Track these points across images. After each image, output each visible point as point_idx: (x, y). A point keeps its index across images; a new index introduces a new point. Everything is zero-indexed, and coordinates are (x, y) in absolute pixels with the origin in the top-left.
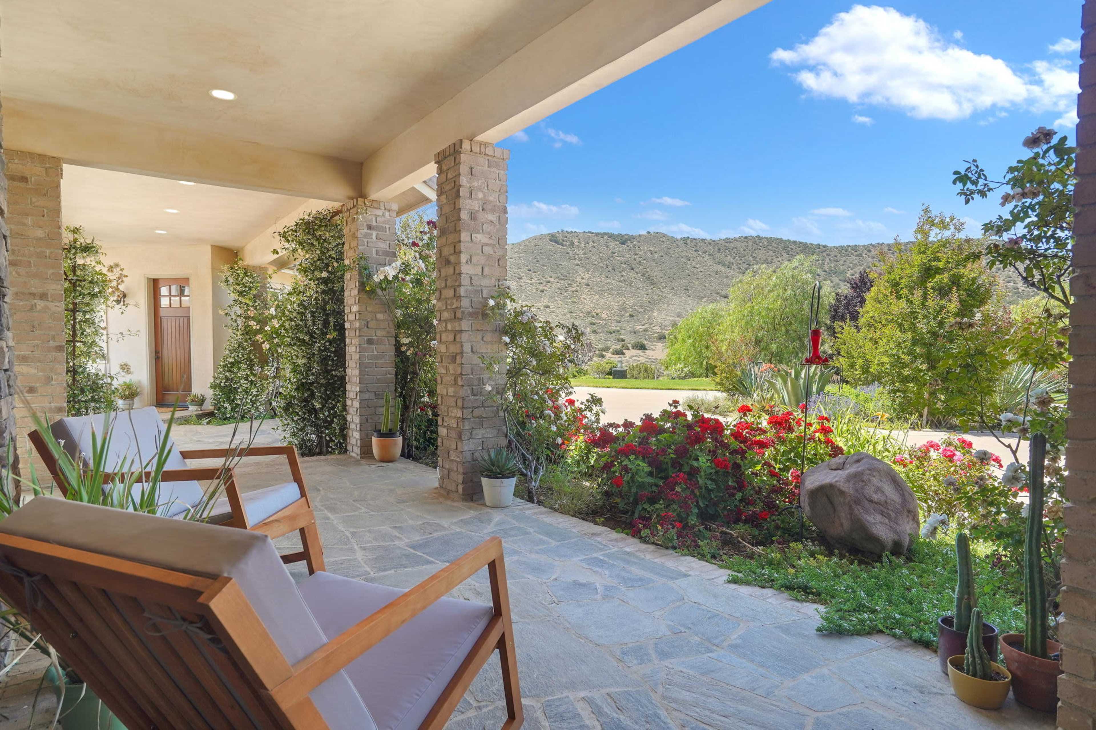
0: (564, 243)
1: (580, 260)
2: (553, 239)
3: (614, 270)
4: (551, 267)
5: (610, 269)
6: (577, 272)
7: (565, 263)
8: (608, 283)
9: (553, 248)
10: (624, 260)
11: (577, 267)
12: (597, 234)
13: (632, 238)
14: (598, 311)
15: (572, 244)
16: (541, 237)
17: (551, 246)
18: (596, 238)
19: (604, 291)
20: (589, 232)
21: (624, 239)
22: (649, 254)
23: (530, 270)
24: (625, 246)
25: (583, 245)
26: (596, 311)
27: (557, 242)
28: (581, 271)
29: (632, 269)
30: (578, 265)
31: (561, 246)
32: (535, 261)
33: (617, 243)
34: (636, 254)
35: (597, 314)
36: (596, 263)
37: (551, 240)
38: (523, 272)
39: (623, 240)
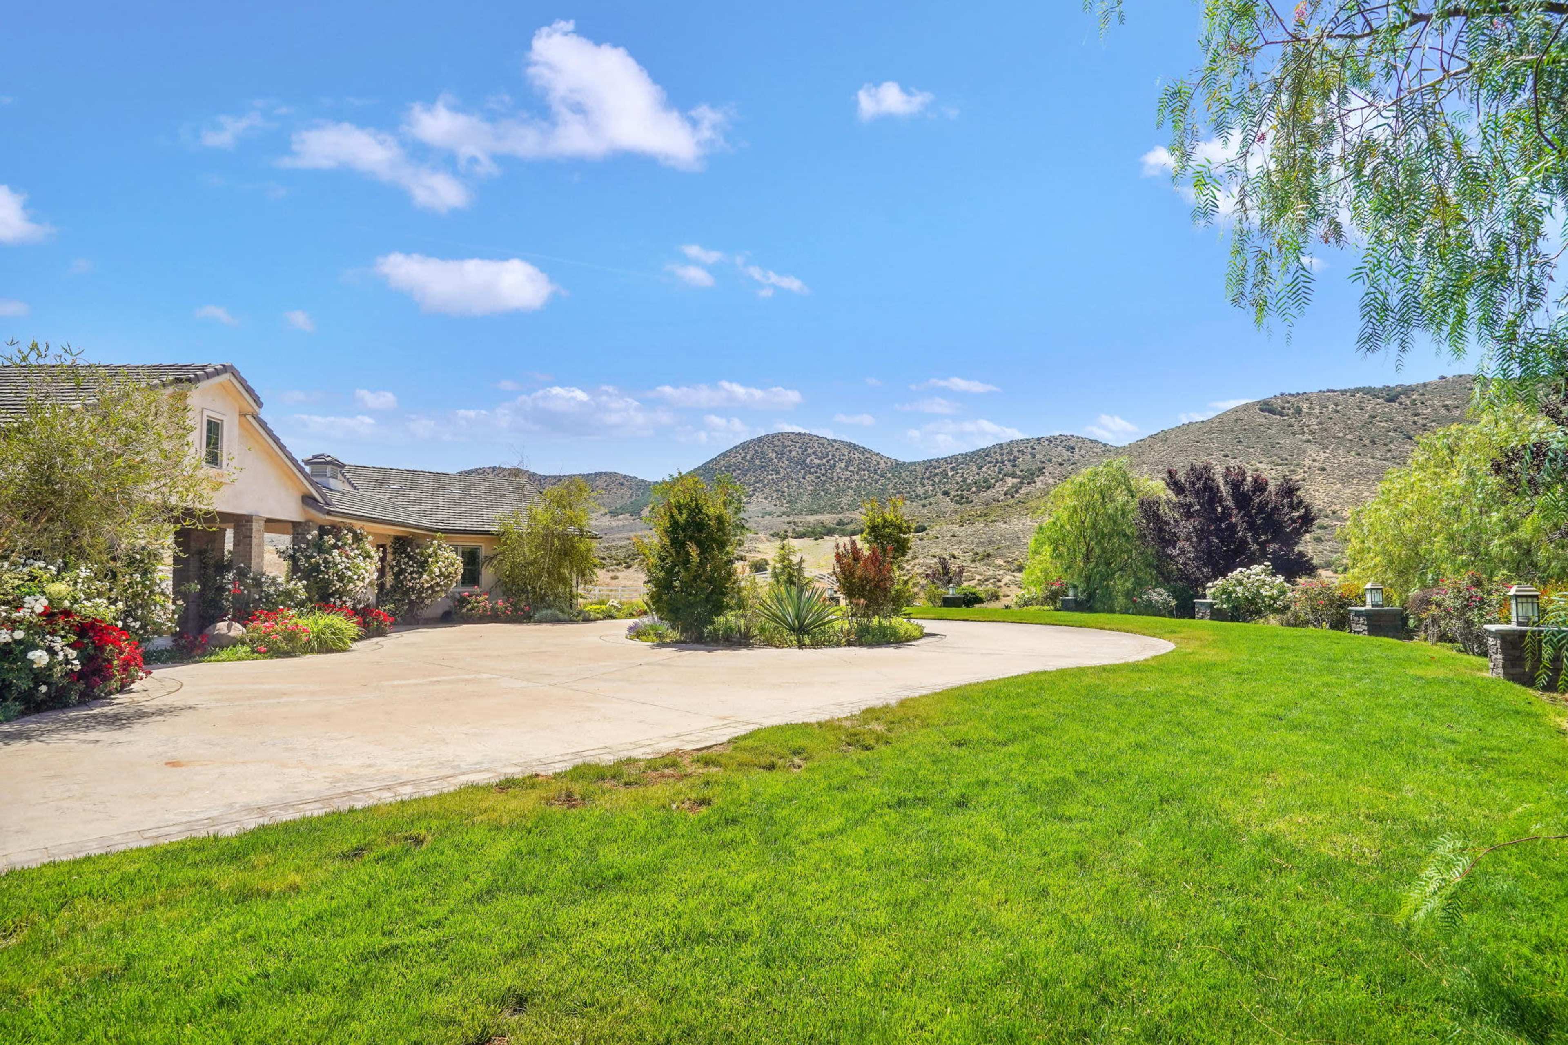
0: (1285, 411)
1: (1312, 433)
2: (1267, 407)
3: (1373, 442)
4: (1262, 449)
5: (1367, 442)
6: (1305, 452)
7: (1286, 441)
8: (1362, 464)
9: (1264, 421)
10: (1392, 426)
11: (1305, 445)
12: (1343, 392)
13: (1407, 391)
14: (1337, 508)
15: (1299, 411)
16: (1246, 408)
17: (1261, 419)
18: (1341, 398)
19: (1353, 477)
20: (1329, 391)
21: (1393, 393)
22: (1443, 412)
23: (1226, 456)
24: (1395, 405)
25: (1317, 411)
26: (1334, 507)
27: (1272, 412)
28: (1312, 449)
29: (1410, 438)
30: (1309, 441)
31: (1278, 417)
32: (1235, 442)
33: (1380, 401)
34: (1417, 415)
35: (1334, 513)
36: (1341, 435)
37: (1262, 410)
38: (1215, 460)
39: (1392, 396)
